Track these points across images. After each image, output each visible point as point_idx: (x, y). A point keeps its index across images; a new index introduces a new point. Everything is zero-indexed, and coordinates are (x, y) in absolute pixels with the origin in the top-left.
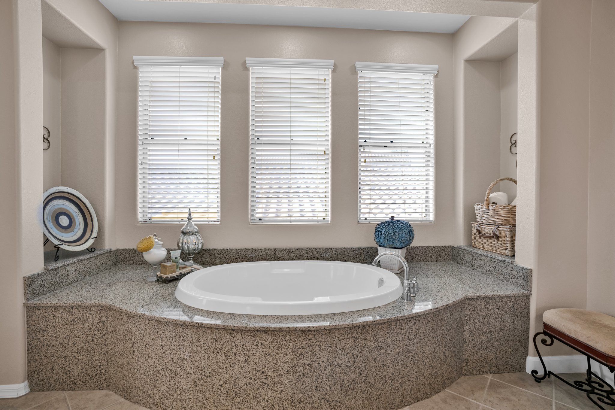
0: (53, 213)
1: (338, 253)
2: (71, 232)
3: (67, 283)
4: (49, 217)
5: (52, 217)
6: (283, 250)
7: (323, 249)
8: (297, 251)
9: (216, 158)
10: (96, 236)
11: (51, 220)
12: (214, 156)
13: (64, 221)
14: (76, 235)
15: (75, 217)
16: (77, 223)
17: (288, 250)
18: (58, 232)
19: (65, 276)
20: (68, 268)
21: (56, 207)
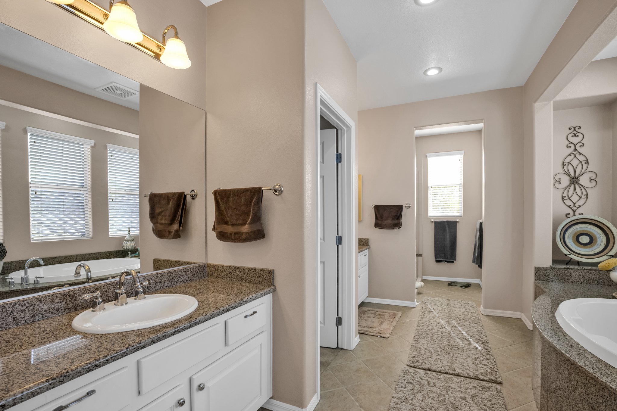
0: (575, 234)
2: (589, 248)
4: (571, 236)
5: (574, 236)
10: (612, 255)
11: (571, 238)
13: (585, 239)
14: (594, 251)
15: (598, 237)
16: (599, 242)
18: (575, 246)
19: (568, 276)
20: (571, 271)
21: (580, 230)
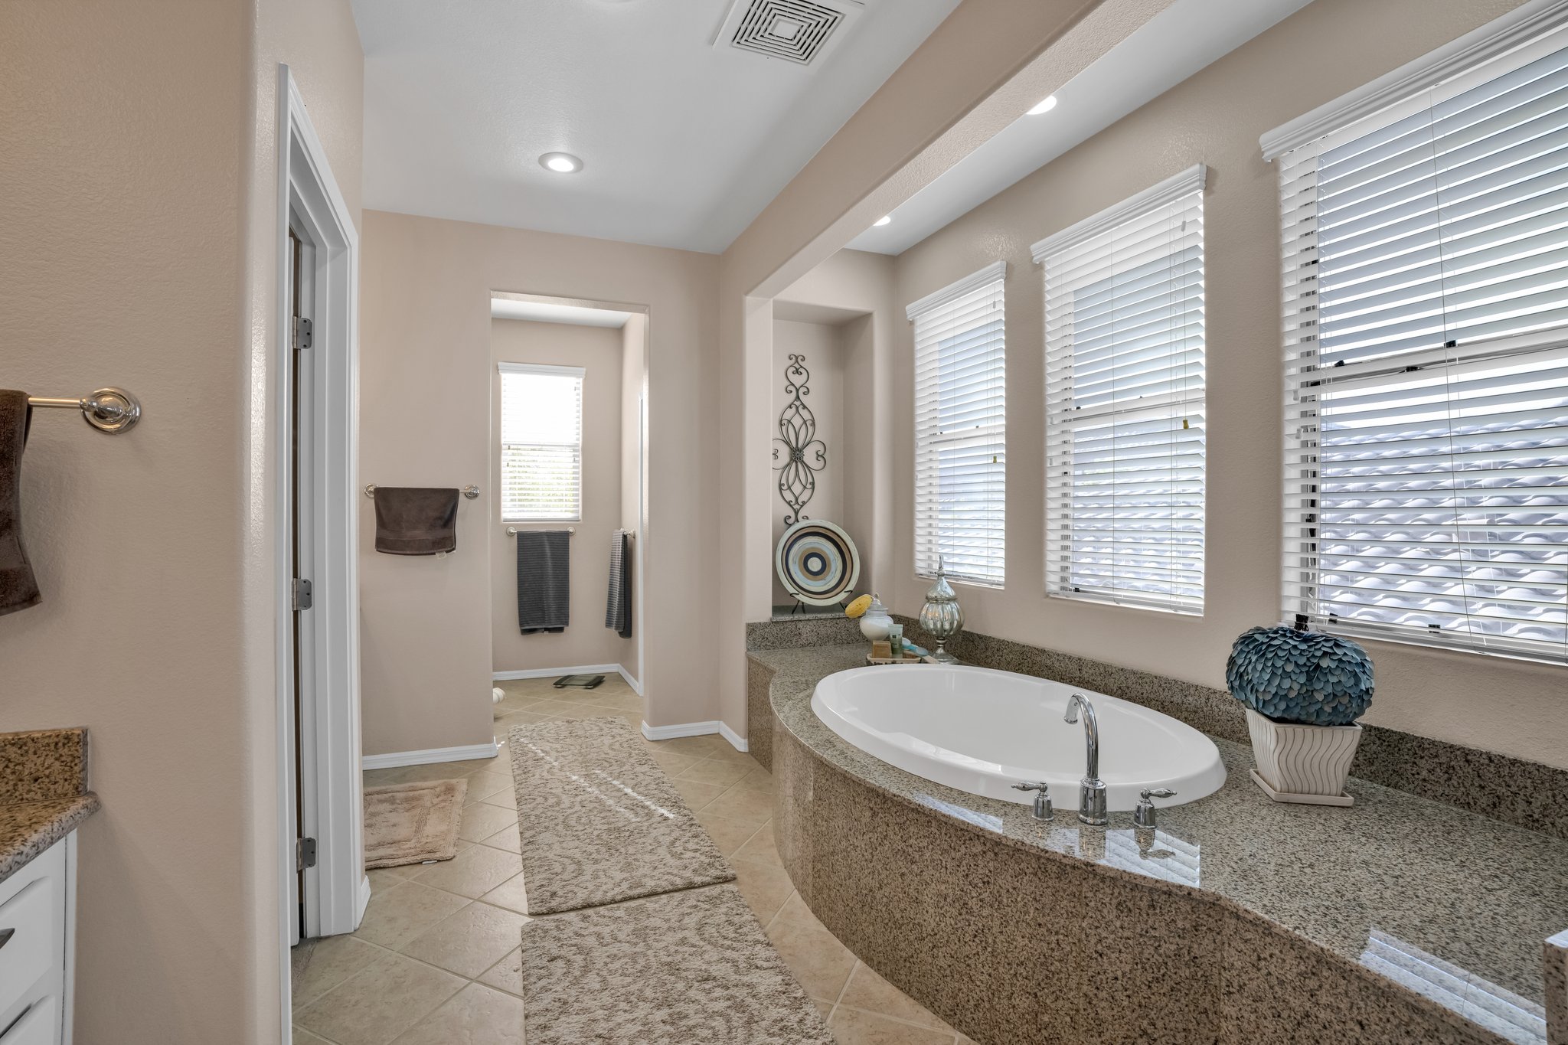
0: (802, 554)
1: (1214, 704)
2: (822, 580)
3: (799, 644)
4: (796, 559)
5: (800, 559)
6: (1095, 664)
7: (1176, 682)
8: (1121, 673)
9: (998, 461)
10: (852, 589)
11: (797, 563)
12: (995, 458)
13: (815, 564)
14: (828, 584)
15: (831, 560)
16: (833, 569)
17: (1105, 666)
18: (804, 577)
19: (796, 635)
20: (800, 625)
21: (807, 546)
